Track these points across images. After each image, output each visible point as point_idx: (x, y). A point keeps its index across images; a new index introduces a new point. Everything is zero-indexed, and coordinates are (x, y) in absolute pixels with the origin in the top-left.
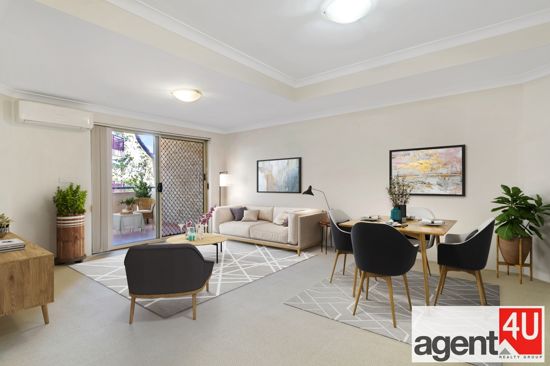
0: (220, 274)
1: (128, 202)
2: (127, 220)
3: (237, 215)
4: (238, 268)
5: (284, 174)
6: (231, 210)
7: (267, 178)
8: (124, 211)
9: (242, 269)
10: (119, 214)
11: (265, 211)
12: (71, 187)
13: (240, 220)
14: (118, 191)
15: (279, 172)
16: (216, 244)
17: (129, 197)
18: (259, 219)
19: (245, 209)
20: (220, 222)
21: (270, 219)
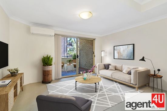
0: (97, 98)
1: (69, 61)
2: (69, 67)
3: (107, 67)
4: (105, 95)
5: (126, 51)
6: (104, 65)
7: (118, 53)
8: (68, 64)
9: (107, 96)
10: (66, 65)
11: (119, 66)
12: (47, 56)
13: (108, 69)
14: (63, 57)
15: (123, 50)
16: (96, 83)
17: (70, 59)
18: (116, 69)
19: (110, 65)
20: (99, 69)
21: (121, 70)
